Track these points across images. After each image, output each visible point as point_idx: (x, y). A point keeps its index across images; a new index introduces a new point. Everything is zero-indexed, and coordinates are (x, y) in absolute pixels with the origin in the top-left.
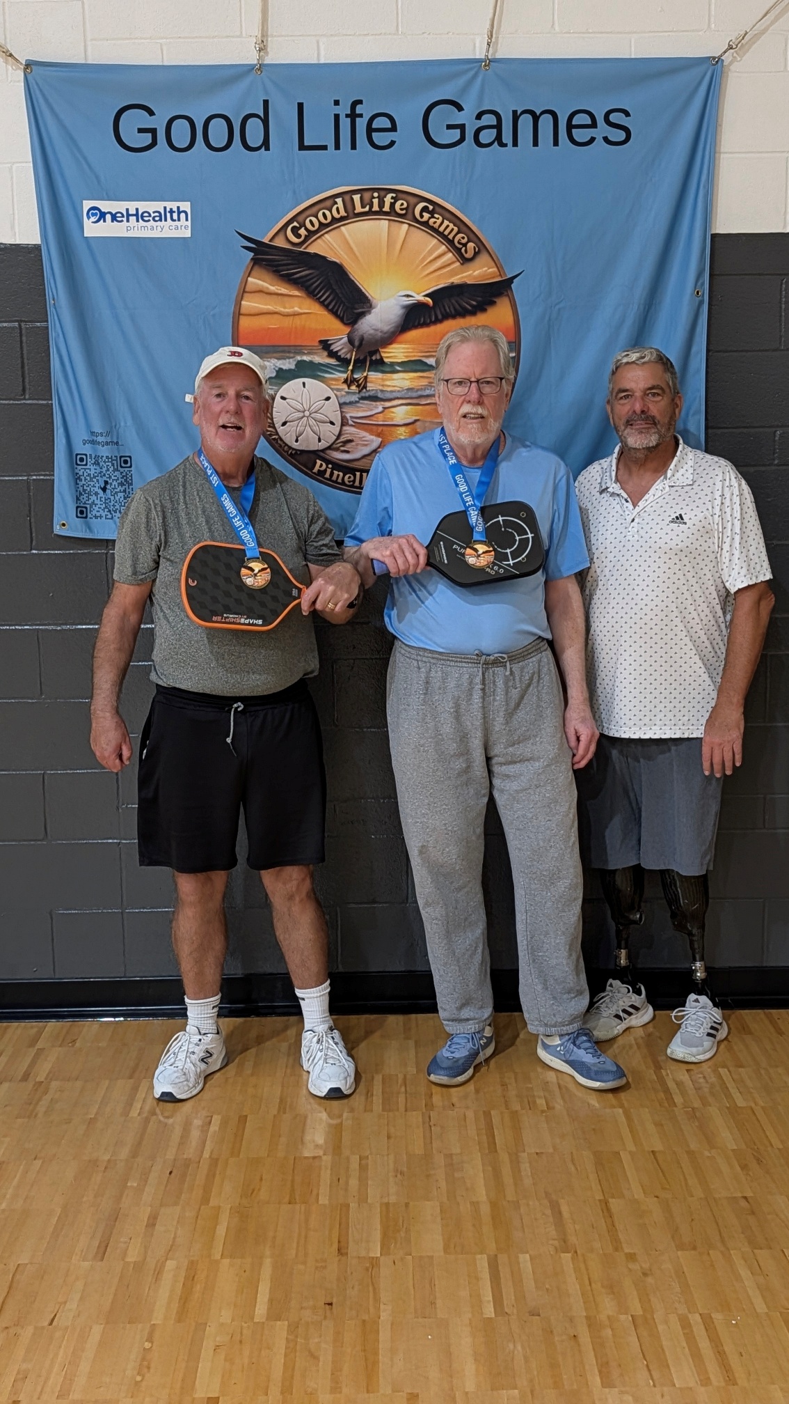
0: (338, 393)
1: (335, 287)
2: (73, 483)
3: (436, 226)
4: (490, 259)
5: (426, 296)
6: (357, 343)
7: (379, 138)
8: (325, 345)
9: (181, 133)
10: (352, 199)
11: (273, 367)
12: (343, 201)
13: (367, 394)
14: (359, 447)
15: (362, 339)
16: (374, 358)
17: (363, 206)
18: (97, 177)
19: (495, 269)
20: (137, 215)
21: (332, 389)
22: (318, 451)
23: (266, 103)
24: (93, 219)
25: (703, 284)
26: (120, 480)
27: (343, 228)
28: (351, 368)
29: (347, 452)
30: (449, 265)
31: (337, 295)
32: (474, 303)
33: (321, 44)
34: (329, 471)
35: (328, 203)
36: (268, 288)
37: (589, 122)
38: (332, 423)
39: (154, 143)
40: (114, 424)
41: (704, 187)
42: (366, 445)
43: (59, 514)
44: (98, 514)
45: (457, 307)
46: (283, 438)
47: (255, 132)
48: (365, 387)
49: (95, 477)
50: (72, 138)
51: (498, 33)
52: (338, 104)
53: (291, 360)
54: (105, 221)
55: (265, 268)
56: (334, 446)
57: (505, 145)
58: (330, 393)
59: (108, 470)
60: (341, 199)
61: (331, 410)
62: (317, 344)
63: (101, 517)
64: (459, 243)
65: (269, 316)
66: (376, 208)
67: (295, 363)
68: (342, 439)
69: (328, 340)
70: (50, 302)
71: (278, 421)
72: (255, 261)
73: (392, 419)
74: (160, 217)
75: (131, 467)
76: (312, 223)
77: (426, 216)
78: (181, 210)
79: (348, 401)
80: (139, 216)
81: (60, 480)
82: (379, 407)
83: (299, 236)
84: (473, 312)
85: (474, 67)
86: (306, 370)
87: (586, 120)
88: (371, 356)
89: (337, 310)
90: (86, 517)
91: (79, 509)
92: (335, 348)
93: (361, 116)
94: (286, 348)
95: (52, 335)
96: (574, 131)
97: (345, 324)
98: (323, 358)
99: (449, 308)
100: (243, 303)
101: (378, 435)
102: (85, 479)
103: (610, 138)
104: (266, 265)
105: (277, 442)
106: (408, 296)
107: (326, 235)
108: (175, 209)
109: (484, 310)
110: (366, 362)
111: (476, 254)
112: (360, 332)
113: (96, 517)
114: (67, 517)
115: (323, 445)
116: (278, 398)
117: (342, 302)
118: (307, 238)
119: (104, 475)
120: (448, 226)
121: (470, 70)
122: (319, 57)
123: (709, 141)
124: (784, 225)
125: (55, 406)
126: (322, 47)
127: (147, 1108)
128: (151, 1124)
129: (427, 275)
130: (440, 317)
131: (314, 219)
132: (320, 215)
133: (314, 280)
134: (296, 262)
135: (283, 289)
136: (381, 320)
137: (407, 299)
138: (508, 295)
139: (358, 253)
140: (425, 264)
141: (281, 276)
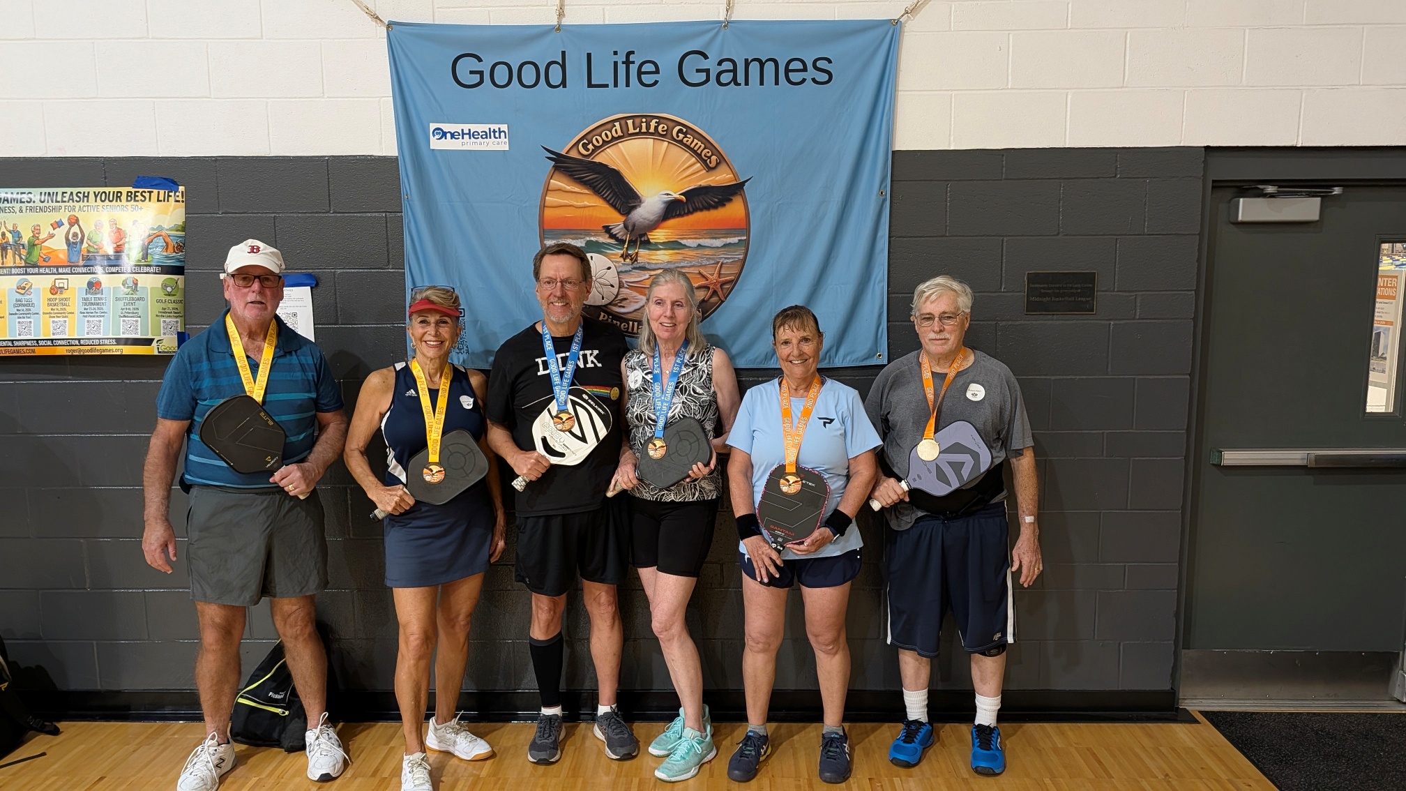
1: (613, 187)
3: (688, 143)
4: (728, 168)
5: (680, 194)
6: (630, 228)
7: (647, 79)
8: (607, 230)
9: (501, 75)
10: (627, 123)
12: (620, 125)
16: (643, 239)
17: (634, 129)
18: (439, 105)
19: (732, 175)
20: (469, 134)
22: (601, 306)
23: (564, 53)
24: (437, 137)
25: (886, 187)
27: (620, 144)
28: (626, 246)
30: (698, 172)
31: (615, 193)
32: (716, 200)
33: (606, 10)
35: (609, 126)
37: (802, 68)
38: (612, 286)
39: (481, 81)
41: (887, 115)
45: (704, 202)
47: (555, 75)
48: (636, 260)
50: (423, 79)
51: (733, 3)
52: (617, 54)
54: (446, 138)
55: (564, 174)
57: (740, 84)
58: (611, 265)
60: (618, 123)
61: (612, 277)
62: (601, 229)
64: (705, 156)
65: (568, 208)
66: (644, 130)
69: (609, 226)
70: (404, 196)
72: (556, 168)
74: (486, 135)
76: (597, 140)
77: (681, 136)
78: (501, 130)
80: (471, 135)
83: (587, 150)
84: (715, 207)
85: (716, 27)
87: (799, 65)
88: (641, 238)
89: (616, 203)
92: (614, 231)
93: (633, 62)
95: (406, 219)
96: (790, 73)
97: (621, 214)
99: (698, 203)
100: (547, 198)
101: (645, 295)
103: (817, 79)
104: (564, 171)
106: (668, 194)
107: (608, 150)
108: (497, 130)
109: (724, 205)
110: (637, 242)
111: (718, 164)
112: (633, 221)
115: (604, 302)
117: (619, 198)
118: (593, 151)
120: (697, 144)
121: (714, 28)
122: (604, 20)
123: (891, 80)
124: (949, 144)
125: (407, 271)
126: (607, 13)
129: (682, 179)
130: (691, 210)
131: (598, 138)
132: (603, 134)
133: (599, 182)
134: (585, 169)
135: (576, 188)
136: (648, 212)
137: (667, 197)
138: (741, 194)
139: (631, 163)
140: (681, 170)
141: (575, 179)
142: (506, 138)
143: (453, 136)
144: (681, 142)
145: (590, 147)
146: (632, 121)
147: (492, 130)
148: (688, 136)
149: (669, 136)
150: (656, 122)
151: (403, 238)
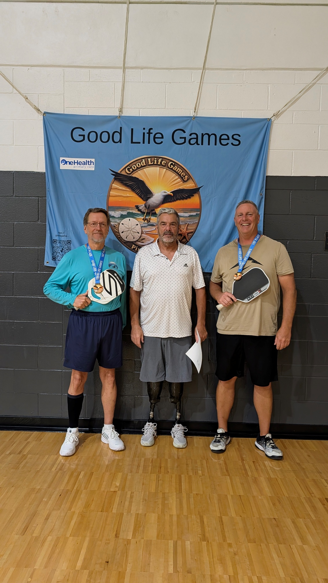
1: (141, 188)
2: (51, 249)
3: (175, 170)
4: (193, 181)
5: (171, 192)
6: (147, 207)
7: (158, 140)
8: (137, 207)
9: (93, 137)
10: (148, 160)
11: (119, 214)
13: (150, 224)
14: (147, 241)
15: (149, 206)
16: (153, 212)
17: (151, 163)
18: (65, 151)
19: (194, 185)
20: (77, 163)
21: (139, 222)
22: (133, 241)
23: (121, 128)
24: (63, 163)
25: (263, 192)
26: (67, 248)
27: (144, 169)
28: (145, 215)
29: (143, 242)
30: (179, 183)
31: (141, 190)
32: (187, 195)
33: (140, 111)
34: (137, 248)
35: (140, 161)
36: (119, 188)
37: (227, 138)
38: (138, 233)
39: (84, 139)
40: (66, 230)
41: (264, 159)
42: (149, 240)
43: (46, 259)
44: (59, 259)
45: (181, 196)
46: (122, 237)
47: (117, 138)
48: (149, 221)
49: (59, 247)
50: (58, 138)
51: (198, 109)
52: (145, 129)
56: (139, 240)
57: (199, 144)
59: (63, 245)
60: (144, 160)
61: (138, 229)
62: (134, 207)
64: (182, 175)
65: (119, 197)
66: (155, 163)
67: (127, 213)
68: (141, 238)
69: (138, 206)
70: (47, 190)
71: (120, 232)
72: (115, 179)
74: (85, 163)
75: (71, 244)
76: (134, 167)
77: (172, 166)
78: (92, 161)
79: (144, 226)
80: (78, 163)
81: (47, 247)
82: (154, 228)
83: (130, 171)
84: (186, 198)
85: (190, 119)
86: (130, 215)
87: (226, 137)
88: (152, 211)
89: (142, 195)
90: (55, 260)
91: (53, 257)
92: (140, 208)
93: (152, 133)
94: (124, 208)
95: (47, 201)
96: (222, 140)
97: (144, 200)
98: (136, 211)
99: (178, 197)
100: (111, 192)
101: (153, 237)
102: (56, 248)
103: (234, 143)
104: (119, 180)
105: (120, 238)
106: (165, 192)
107: (139, 171)
108: (90, 161)
109: (190, 198)
110: (150, 213)
111: (188, 179)
112: (149, 204)
113: (59, 260)
114: (49, 260)
115: (135, 240)
116: (121, 224)
117: (143, 193)
118: (132, 172)
119: (62, 246)
120: (179, 170)
121: (188, 120)
122: (139, 115)
123: (266, 145)
124: (291, 173)
125: (47, 223)
126: (141, 112)
127: (59, 467)
128: (58, 474)
129: (171, 186)
130: (175, 199)
131: (135, 166)
132: (137, 164)
133: (134, 186)
134: (128, 179)
135: (124, 188)
136: (156, 200)
137: (165, 193)
138: (198, 193)
139: (149, 178)
140: (172, 181)
141: (123, 184)
142: (93, 165)
143: (70, 163)
144: (172, 169)
145: (131, 170)
146: (150, 159)
147: (87, 161)
148: (175, 166)
149: (167, 166)
150: (161, 160)
151: (46, 208)
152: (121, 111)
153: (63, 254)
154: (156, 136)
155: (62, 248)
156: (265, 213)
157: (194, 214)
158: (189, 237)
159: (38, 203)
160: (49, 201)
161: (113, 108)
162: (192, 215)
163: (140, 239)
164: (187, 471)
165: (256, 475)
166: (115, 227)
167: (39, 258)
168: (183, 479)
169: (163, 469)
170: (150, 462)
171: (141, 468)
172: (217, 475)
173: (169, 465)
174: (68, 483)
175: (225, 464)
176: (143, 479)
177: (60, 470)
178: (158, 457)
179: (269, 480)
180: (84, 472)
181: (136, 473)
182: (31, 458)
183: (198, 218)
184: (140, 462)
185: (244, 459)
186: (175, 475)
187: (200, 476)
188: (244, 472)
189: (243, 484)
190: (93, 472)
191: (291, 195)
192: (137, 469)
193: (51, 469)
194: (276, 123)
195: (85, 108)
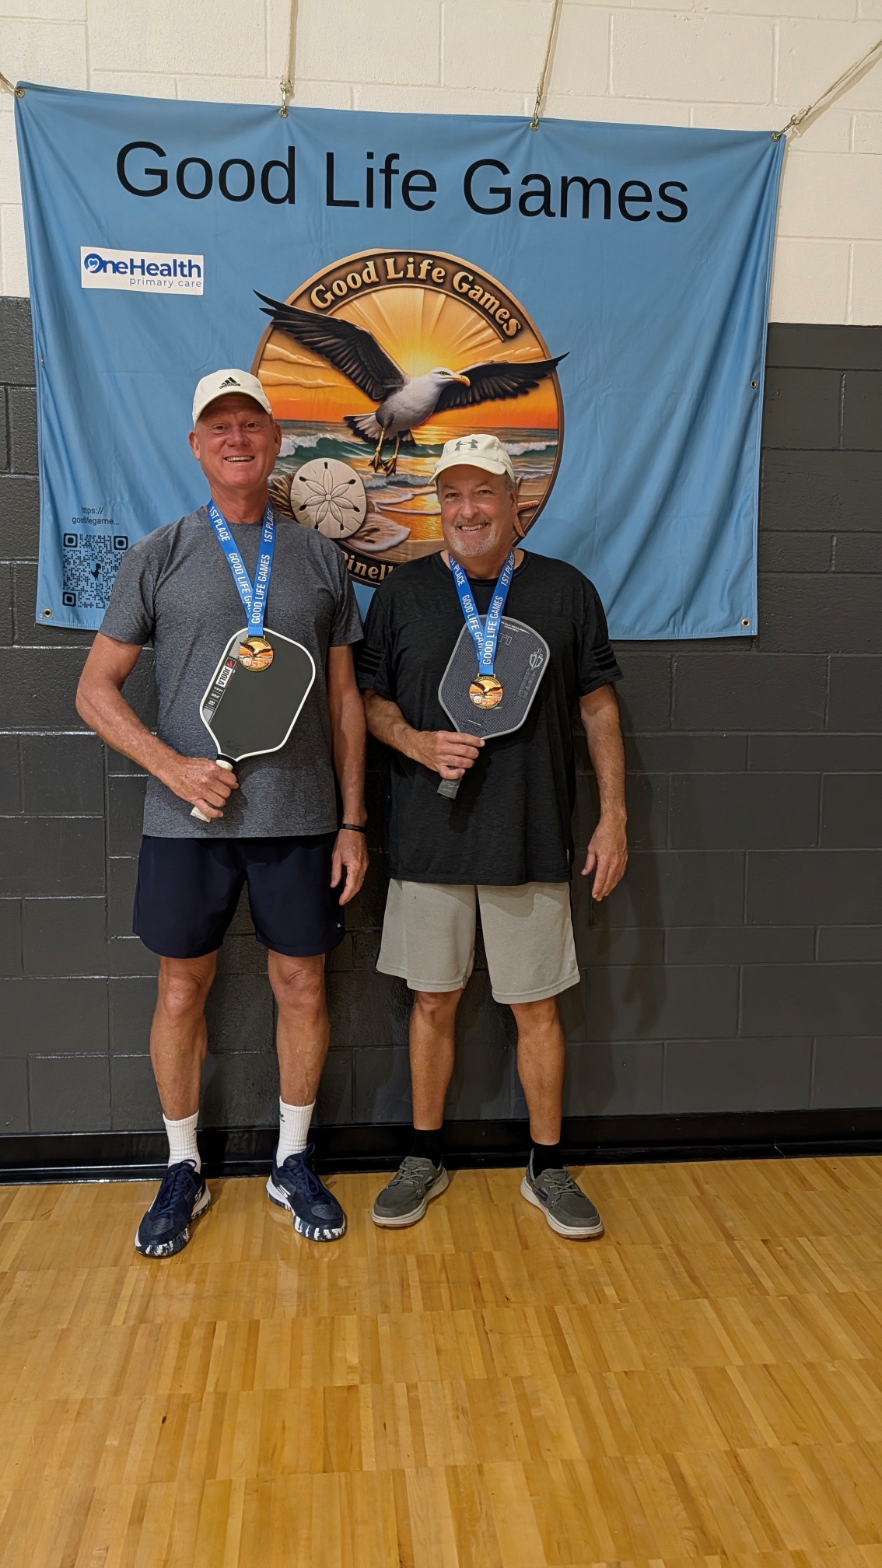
0: (364, 476)
1: (363, 360)
2: (60, 568)
3: (476, 298)
4: (533, 338)
5: (461, 374)
6: (386, 422)
7: (416, 198)
8: (351, 423)
9: (195, 178)
10: (385, 263)
11: (292, 444)
12: (375, 264)
13: (396, 479)
14: (386, 537)
15: (392, 418)
16: (404, 439)
17: (396, 272)
18: (98, 221)
19: (539, 349)
20: (142, 267)
21: (357, 472)
22: (339, 539)
23: (292, 150)
24: (92, 268)
25: (758, 376)
27: (373, 295)
28: (378, 449)
29: (372, 542)
30: (489, 341)
31: (366, 367)
32: (515, 384)
33: (355, 91)
34: (351, 562)
35: (358, 266)
36: (288, 356)
37: (644, 195)
38: (356, 509)
39: (164, 187)
40: (109, 500)
41: (762, 269)
42: (393, 535)
43: (43, 601)
44: (88, 602)
45: (497, 388)
47: (278, 182)
48: (394, 471)
49: (85, 560)
51: (547, 91)
52: (372, 158)
53: (312, 437)
54: (105, 271)
55: (287, 336)
56: (358, 535)
57: (553, 215)
58: (357, 478)
59: (100, 551)
60: (372, 262)
61: (356, 495)
62: (341, 420)
63: (91, 605)
64: (501, 318)
65: (291, 387)
66: (411, 274)
67: (317, 440)
68: (367, 527)
69: (354, 417)
70: (38, 359)
71: (296, 505)
72: (276, 327)
73: (422, 507)
74: (169, 271)
76: (339, 287)
77: (466, 286)
78: (193, 264)
79: (374, 486)
80: (146, 268)
81: (45, 565)
82: (408, 494)
83: (325, 301)
84: (514, 394)
85: (522, 127)
86: (329, 450)
87: (640, 192)
88: (401, 437)
89: (366, 384)
90: (74, 605)
91: (66, 596)
92: (362, 426)
93: (397, 172)
94: (308, 424)
95: (40, 398)
96: (626, 202)
97: (375, 401)
98: (347, 437)
99: (488, 389)
100: (261, 371)
101: (406, 525)
102: (74, 562)
103: (665, 213)
104: (287, 330)
106: (444, 373)
107: (355, 302)
108: (186, 263)
109: (526, 393)
110: (395, 444)
111: (519, 331)
112: (390, 411)
113: (86, 605)
114: (52, 605)
115: (345, 533)
116: (297, 479)
117: (371, 376)
118: (333, 303)
119: (96, 558)
120: (489, 299)
121: (518, 128)
122: (352, 105)
123: (768, 223)
124: (843, 317)
125: (42, 478)
126: (356, 95)
127: (135, 1311)
128: (138, 1337)
129: (466, 351)
130: (478, 398)
131: (342, 283)
132: (349, 278)
133: (340, 350)
134: (321, 329)
135: (306, 358)
136: (413, 398)
137: (443, 377)
138: (552, 378)
139: (389, 324)
140: (463, 339)
141: (305, 343)
142: (199, 275)
143: (116, 268)
144: (465, 295)
145: (329, 296)
146: (393, 259)
147: (178, 263)
148: (476, 287)
149: (448, 285)
150: (429, 264)
151: (36, 423)
152: (288, 90)
153: (103, 582)
154: (410, 185)
155: (97, 561)
156: (764, 446)
157: (541, 446)
158: (524, 522)
159: (7, 408)
160: (47, 400)
161: (262, 78)
162: (533, 451)
163: (363, 529)
164: (569, 1291)
165: (791, 1290)
166: (276, 488)
167: (15, 599)
168: (564, 1321)
169: (487, 1292)
170: (438, 1266)
171: (416, 1294)
172: (668, 1298)
173: (503, 1274)
174: (178, 1369)
175: (680, 1254)
176: (434, 1332)
177: (141, 1323)
178: (458, 1249)
179: (836, 1300)
180: (225, 1323)
181: (403, 1312)
182: (29, 1283)
183: (551, 462)
184: (407, 1271)
185: (731, 1233)
186: (532, 1308)
187: (616, 1306)
188: (750, 1282)
189: (761, 1322)
190: (258, 1321)
191: (845, 387)
192: (403, 1296)
193: (107, 1320)
194: (798, 150)
195: (163, 72)
